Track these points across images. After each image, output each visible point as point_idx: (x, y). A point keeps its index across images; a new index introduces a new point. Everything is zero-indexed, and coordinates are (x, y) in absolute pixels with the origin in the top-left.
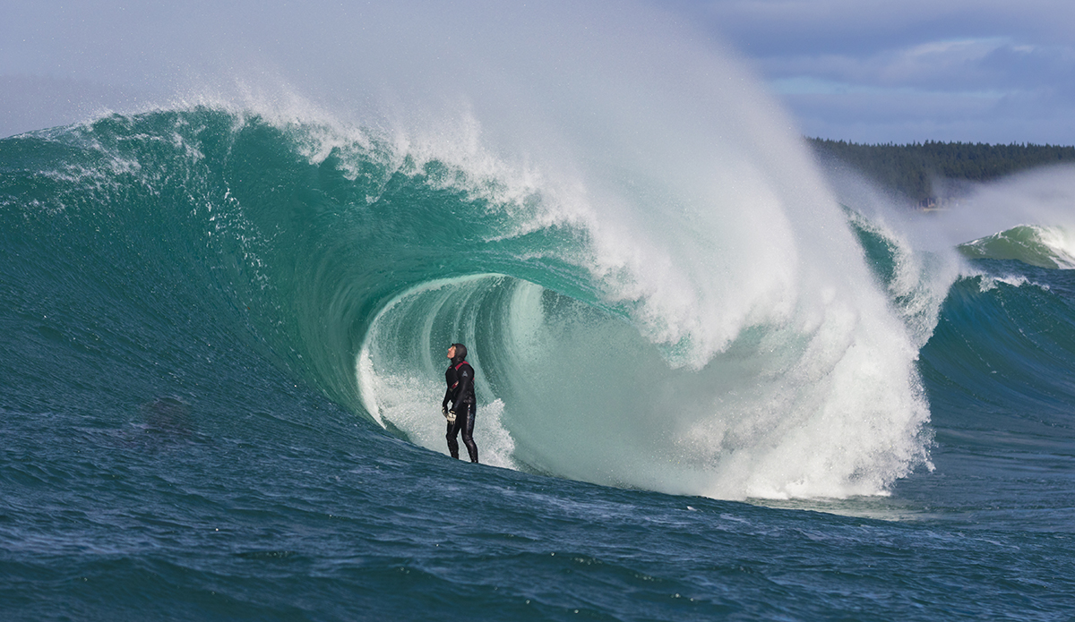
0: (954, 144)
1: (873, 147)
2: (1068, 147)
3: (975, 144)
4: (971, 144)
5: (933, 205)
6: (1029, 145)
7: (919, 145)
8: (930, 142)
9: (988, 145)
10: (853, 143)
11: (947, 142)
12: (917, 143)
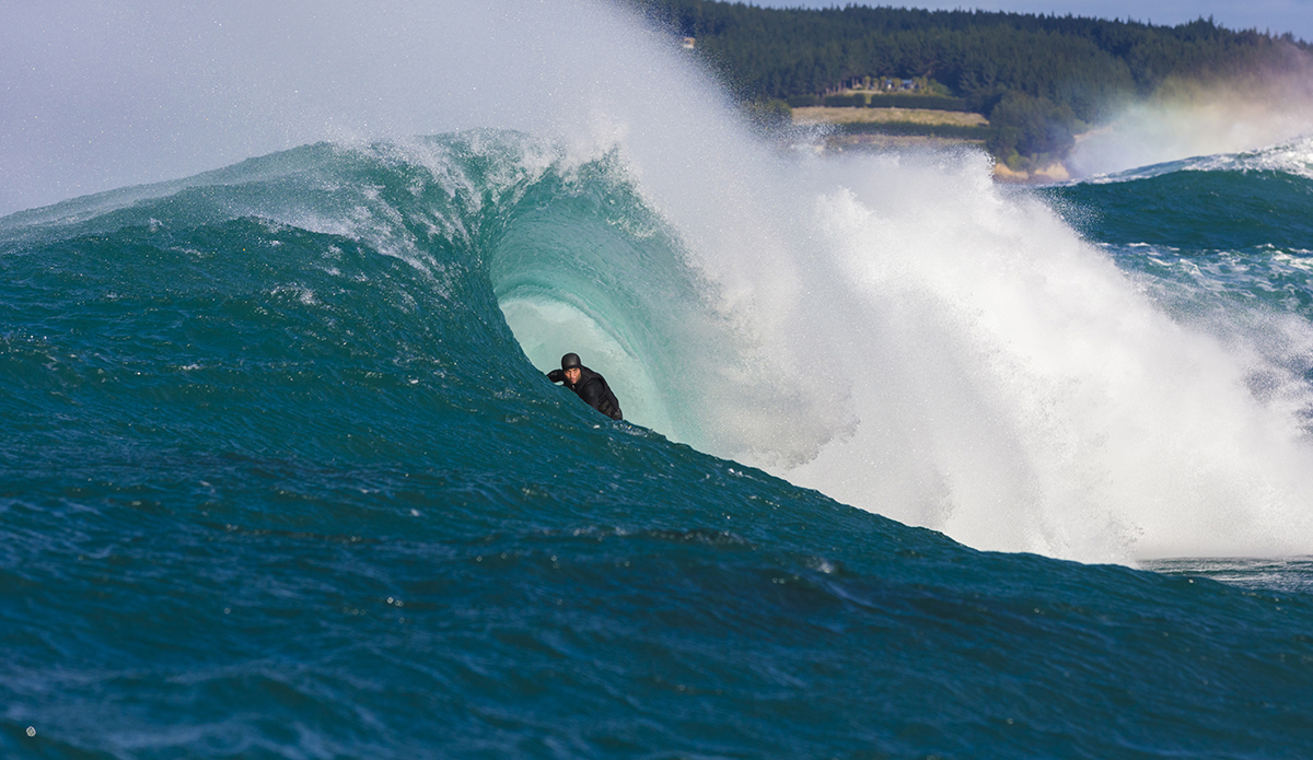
0: (882, 9)
1: (779, 11)
2: (1027, 15)
3: (909, 9)
4: (904, 9)
5: (858, 86)
6: (979, 12)
7: (838, 8)
8: (852, 6)
9: (926, 10)
10: (755, 5)
11: (874, 7)
12: (835, 7)
